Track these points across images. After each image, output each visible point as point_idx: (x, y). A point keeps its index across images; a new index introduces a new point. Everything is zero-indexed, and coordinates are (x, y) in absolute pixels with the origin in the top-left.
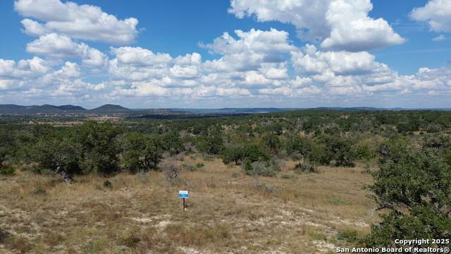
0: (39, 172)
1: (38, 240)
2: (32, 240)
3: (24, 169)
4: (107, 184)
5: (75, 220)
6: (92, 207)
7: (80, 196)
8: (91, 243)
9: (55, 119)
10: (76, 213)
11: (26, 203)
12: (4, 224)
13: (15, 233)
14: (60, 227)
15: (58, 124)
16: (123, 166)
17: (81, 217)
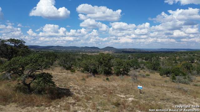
0: (83, 72)
1: (83, 97)
2: (81, 98)
3: (78, 71)
4: (107, 79)
5: (95, 92)
6: (101, 88)
7: (97, 83)
8: (101, 102)
9: (89, 52)
11: (79, 83)
12: (72, 90)
13: (75, 94)
14: (90, 94)
15: (90, 54)
16: (113, 72)
17: (98, 91)
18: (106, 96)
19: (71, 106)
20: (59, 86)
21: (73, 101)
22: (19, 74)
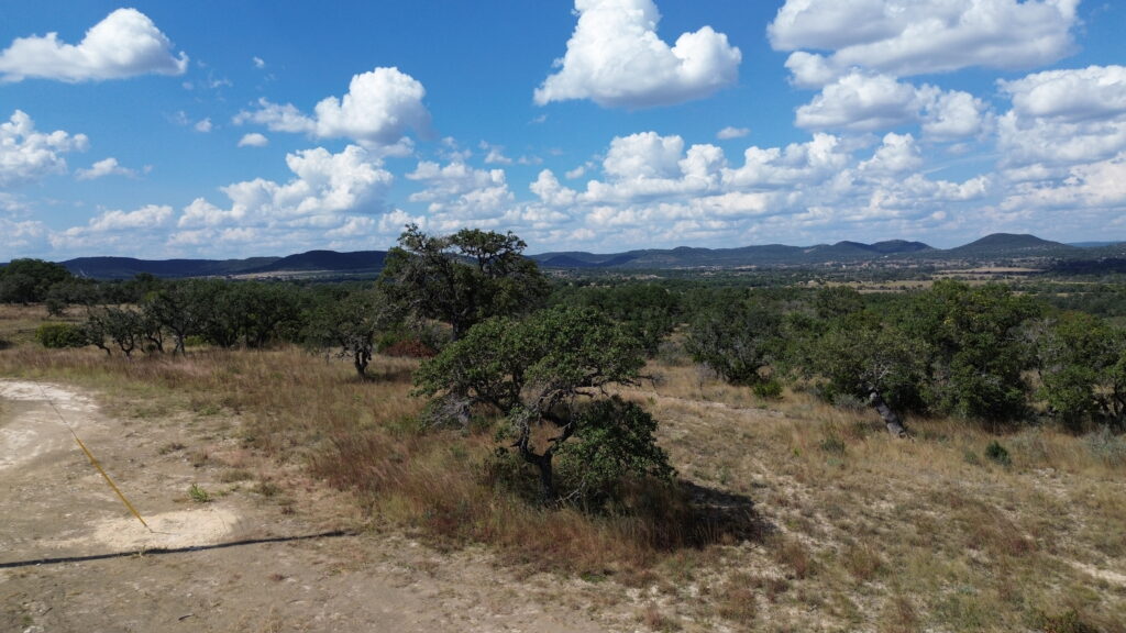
0: (827, 397)
1: (830, 556)
2: (818, 555)
3: (799, 389)
4: (996, 453)
5: (912, 529)
6: (954, 507)
7: (922, 471)
9: (864, 276)
10: (913, 513)
11: (804, 466)
12: (763, 504)
13: (784, 529)
14: (877, 539)
15: (870, 288)
16: (1042, 406)
17: (927, 527)
18: (985, 566)
19: (762, 599)
20: (690, 477)
21: (773, 572)
22: (502, 401)
